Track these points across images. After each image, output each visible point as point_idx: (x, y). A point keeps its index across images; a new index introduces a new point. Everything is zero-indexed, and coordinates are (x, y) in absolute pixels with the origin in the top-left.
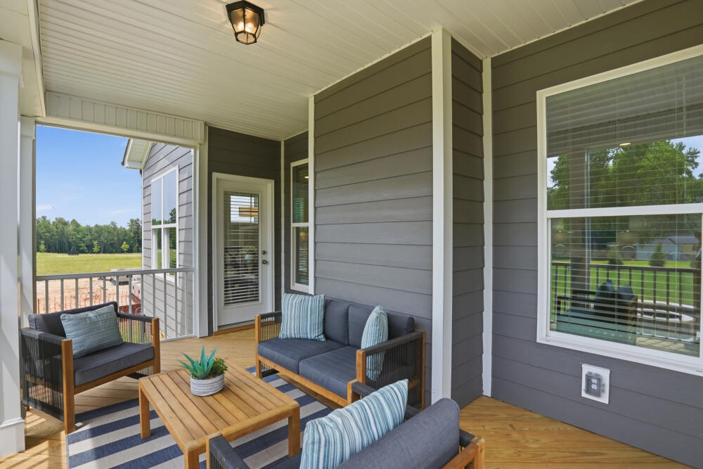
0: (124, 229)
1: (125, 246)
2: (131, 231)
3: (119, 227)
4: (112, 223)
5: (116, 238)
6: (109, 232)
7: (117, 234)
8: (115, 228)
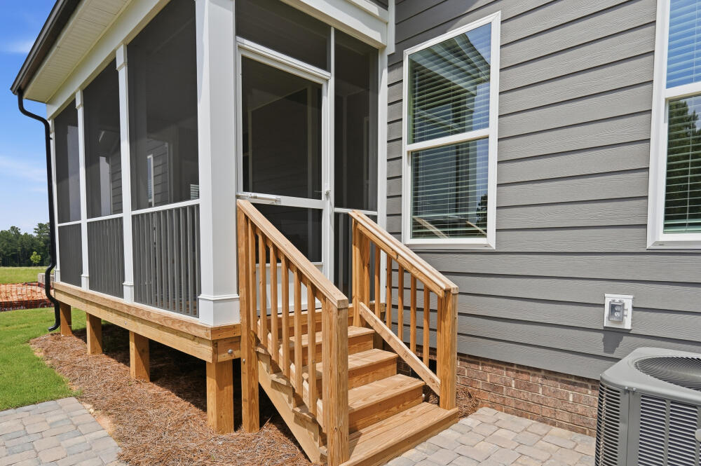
0: (31, 236)
1: (35, 257)
2: (40, 239)
3: (22, 233)
4: (13, 228)
5: (19, 249)
6: (10, 241)
7: (22, 244)
8: (18, 235)
